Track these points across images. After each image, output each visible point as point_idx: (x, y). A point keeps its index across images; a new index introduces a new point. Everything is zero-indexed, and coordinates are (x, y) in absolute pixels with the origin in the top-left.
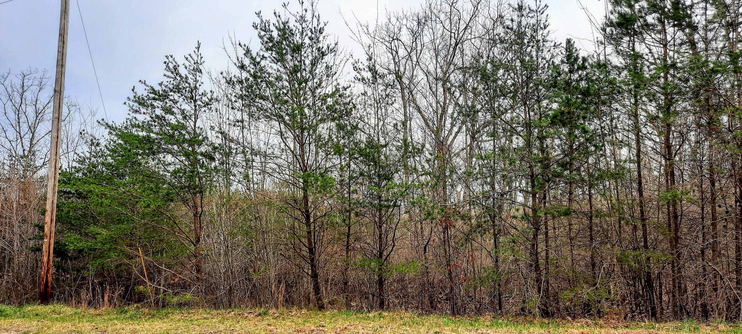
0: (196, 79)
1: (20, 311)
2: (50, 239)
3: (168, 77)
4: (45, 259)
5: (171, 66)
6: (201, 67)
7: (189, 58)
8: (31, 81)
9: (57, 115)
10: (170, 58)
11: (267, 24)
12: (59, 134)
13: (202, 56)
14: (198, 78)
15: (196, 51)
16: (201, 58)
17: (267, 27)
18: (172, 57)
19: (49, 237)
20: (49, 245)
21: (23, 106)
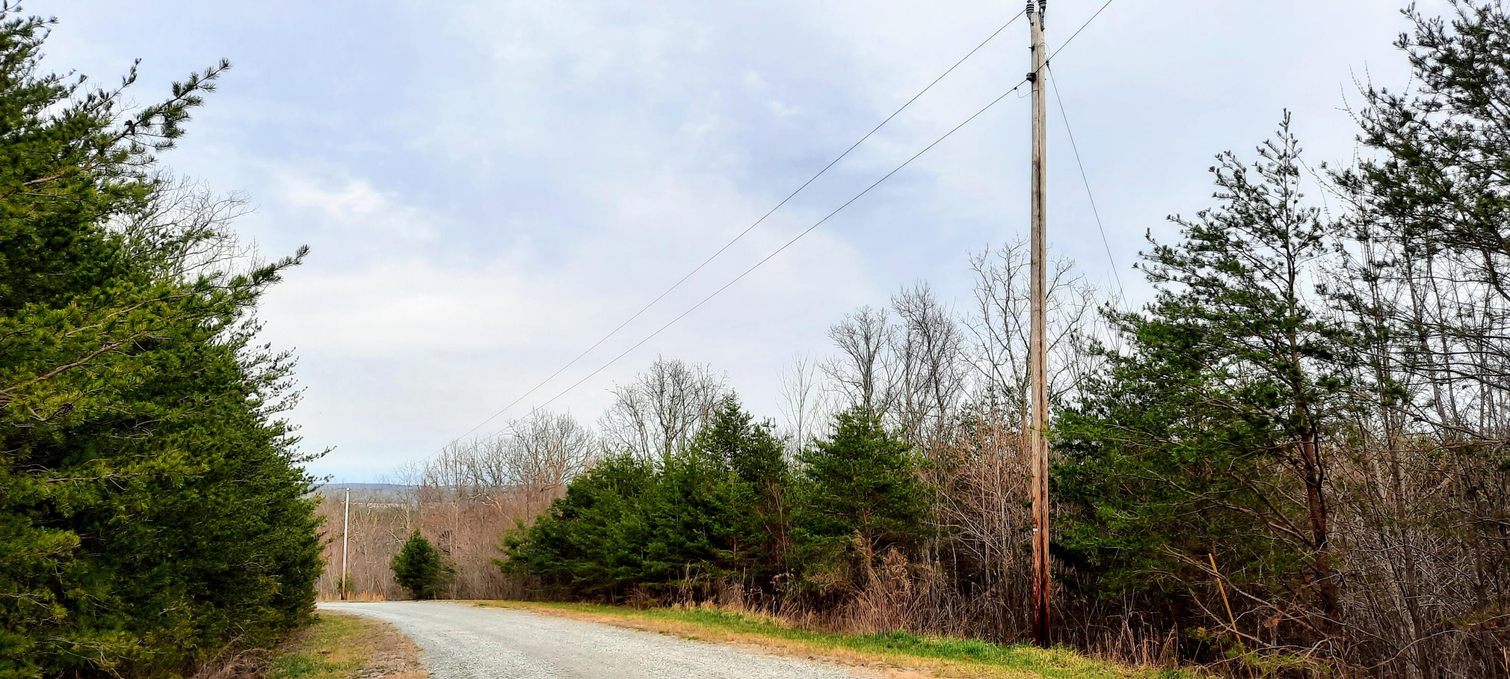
0: (1286, 189)
1: (1004, 653)
2: (1042, 528)
3: (1222, 197)
4: (1037, 564)
5: (1228, 174)
6: (1295, 163)
7: (1268, 150)
8: (1020, 258)
9: (1037, 305)
10: (1225, 157)
11: (1434, 29)
12: (1043, 338)
13: (1295, 138)
14: (1290, 187)
15: (1282, 130)
16: (1295, 142)
17: (1436, 34)
18: (1229, 154)
19: (1039, 524)
20: (1042, 539)
21: (1011, 303)
